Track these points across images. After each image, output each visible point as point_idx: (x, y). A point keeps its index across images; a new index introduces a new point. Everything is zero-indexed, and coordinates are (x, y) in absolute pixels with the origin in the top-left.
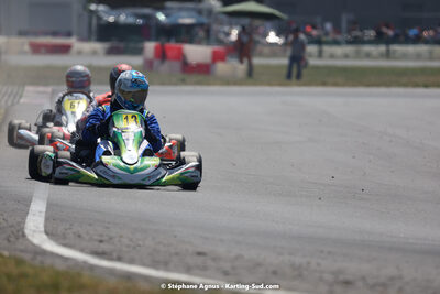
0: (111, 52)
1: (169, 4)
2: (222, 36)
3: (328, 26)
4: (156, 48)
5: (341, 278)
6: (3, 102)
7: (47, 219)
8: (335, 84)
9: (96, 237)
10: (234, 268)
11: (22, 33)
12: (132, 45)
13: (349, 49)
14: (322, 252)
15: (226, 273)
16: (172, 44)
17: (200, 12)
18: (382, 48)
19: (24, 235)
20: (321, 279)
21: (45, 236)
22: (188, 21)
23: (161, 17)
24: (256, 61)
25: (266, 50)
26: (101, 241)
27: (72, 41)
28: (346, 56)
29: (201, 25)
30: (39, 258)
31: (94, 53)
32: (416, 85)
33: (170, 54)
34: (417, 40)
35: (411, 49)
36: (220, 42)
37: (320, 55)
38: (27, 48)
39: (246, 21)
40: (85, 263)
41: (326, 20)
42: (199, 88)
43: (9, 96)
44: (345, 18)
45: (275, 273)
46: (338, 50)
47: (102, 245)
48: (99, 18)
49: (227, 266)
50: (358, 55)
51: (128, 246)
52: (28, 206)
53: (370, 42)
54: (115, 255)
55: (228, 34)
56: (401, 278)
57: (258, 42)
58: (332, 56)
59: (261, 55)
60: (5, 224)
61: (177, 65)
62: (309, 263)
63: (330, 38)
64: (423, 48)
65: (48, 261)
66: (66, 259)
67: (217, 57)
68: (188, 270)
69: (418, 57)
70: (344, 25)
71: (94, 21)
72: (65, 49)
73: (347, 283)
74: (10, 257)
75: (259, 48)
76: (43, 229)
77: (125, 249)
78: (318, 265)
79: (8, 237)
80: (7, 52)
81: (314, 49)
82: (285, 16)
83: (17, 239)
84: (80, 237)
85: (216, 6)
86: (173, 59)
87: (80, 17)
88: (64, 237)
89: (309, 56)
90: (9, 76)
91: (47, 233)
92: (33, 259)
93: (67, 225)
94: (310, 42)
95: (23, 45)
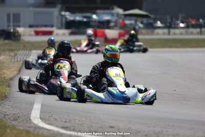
0: (72, 34)
1: (98, 11)
6: (22, 59)
7: (41, 112)
11: (31, 26)
12: (81, 30)
13: (183, 30)
16: (99, 31)
17: (113, 15)
18: (198, 30)
19: (30, 120)
22: (106, 18)
23: (94, 17)
26: (66, 122)
27: (55, 30)
28: (181, 34)
30: (37, 130)
31: (64, 34)
33: (99, 34)
37: (169, 33)
38: (33, 33)
39: (135, 18)
43: (22, 55)
44: (180, 16)
46: (177, 31)
47: (66, 124)
48: (66, 18)
50: (187, 33)
51: (78, 124)
52: (33, 106)
54: (72, 128)
58: (175, 34)
59: (142, 34)
60: (21, 115)
61: (102, 39)
65: (41, 132)
67: (121, 35)
71: (64, 20)
72: (50, 33)
74: (24, 130)
75: (141, 31)
76: (39, 117)
79: (23, 120)
80: (24, 35)
81: (166, 31)
82: (152, 16)
83: (27, 121)
84: (56, 120)
85: (121, 11)
86: (100, 36)
87: (57, 18)
88: (49, 120)
89: (164, 34)
90: (24, 46)
91: (41, 118)
92: (34, 131)
93: (51, 115)
94: (164, 28)
95: (31, 31)
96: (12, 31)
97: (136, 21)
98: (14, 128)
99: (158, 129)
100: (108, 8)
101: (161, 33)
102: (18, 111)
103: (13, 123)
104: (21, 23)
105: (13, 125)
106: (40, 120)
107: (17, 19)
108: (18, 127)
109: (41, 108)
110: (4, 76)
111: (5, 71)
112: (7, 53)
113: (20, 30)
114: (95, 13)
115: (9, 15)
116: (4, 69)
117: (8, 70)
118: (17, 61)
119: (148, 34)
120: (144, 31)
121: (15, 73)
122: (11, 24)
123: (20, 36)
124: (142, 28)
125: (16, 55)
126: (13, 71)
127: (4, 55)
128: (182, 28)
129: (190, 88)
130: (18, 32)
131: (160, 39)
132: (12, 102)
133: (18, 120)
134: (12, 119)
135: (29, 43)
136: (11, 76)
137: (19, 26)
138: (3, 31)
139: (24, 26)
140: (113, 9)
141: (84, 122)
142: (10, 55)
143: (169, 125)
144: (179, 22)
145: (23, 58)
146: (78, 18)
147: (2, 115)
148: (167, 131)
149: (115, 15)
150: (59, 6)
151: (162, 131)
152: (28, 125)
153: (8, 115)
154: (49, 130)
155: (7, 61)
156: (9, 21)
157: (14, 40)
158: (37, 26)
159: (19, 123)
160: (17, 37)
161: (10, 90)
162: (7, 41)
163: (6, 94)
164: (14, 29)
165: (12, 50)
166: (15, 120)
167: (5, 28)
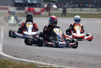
0: (18, 9)
2: (43, 6)
3: (67, 4)
4: (28, 9)
5: (70, 62)
7: (3, 48)
8: (69, 17)
9: (14, 52)
10: (46, 60)
12: (22, 8)
13: (72, 9)
14: (66, 56)
15: (44, 61)
16: (31, 8)
18: (80, 9)
20: (66, 62)
21: (2, 52)
23: (29, 1)
24: (51, 12)
25: (53, 9)
26: (15, 53)
27: (9, 7)
28: (71, 11)
29: (38, 3)
30: (1, 57)
32: (87, 17)
34: (88, 7)
35: (86, 9)
36: (43, 7)
40: (11, 58)
41: (67, 2)
45: (55, 61)
47: (16, 54)
49: (44, 59)
50: (74, 11)
51: (22, 54)
53: (77, 7)
54: (19, 57)
55: (44, 5)
56: (84, 62)
57: (51, 7)
62: (63, 58)
63: (68, 6)
64: (89, 9)
65: (3, 58)
66: (7, 57)
67: (42, 11)
68: (35, 60)
69: (88, 11)
70: (71, 3)
71: (14, 2)
72: (7, 9)
73: (72, 63)
75: (52, 9)
76: (2, 51)
77: (21, 55)
78: (65, 59)
86: (32, 11)
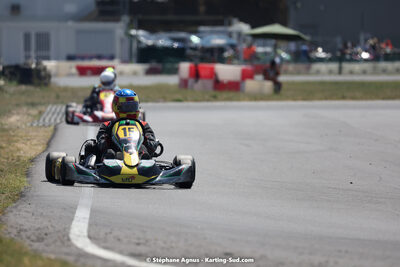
0: (150, 72)
1: (202, 28)
4: (191, 68)
6: (53, 120)
7: (90, 225)
9: (134, 240)
11: (70, 58)
12: (168, 66)
13: (366, 66)
16: (204, 66)
17: (230, 35)
19: (69, 240)
22: (218, 41)
23: (195, 39)
26: (138, 244)
27: (116, 62)
28: (364, 72)
29: (233, 46)
30: (82, 260)
31: (135, 73)
33: (202, 73)
37: (340, 72)
38: (74, 71)
39: (273, 42)
42: (229, 103)
43: (53, 114)
44: (362, 38)
46: (357, 67)
47: (139, 247)
48: (139, 42)
50: (375, 72)
52: (74, 213)
58: (351, 73)
59: (286, 72)
60: (51, 229)
61: (209, 83)
65: (89, 263)
67: (246, 75)
71: (135, 45)
74: (56, 260)
76: (86, 234)
79: (55, 241)
80: (57, 75)
81: (334, 66)
82: (307, 38)
83: (63, 243)
84: (119, 240)
85: (245, 28)
86: (206, 77)
87: (122, 41)
88: (105, 241)
89: (330, 72)
90: (58, 97)
91: (90, 237)
92: (76, 261)
93: (108, 230)
94: (330, 60)
95: (71, 68)
96: (33, 66)
97: (275, 47)
98: (36, 255)
99: (317, 259)
100: (220, 23)
101: (324, 71)
102: (46, 223)
103: (36, 245)
104: (52, 52)
105: (35, 251)
106: (88, 240)
107: (43, 45)
108: (44, 255)
109: (91, 218)
110: (18, 154)
111: (19, 145)
112: (25, 109)
113: (50, 65)
114: (196, 33)
115: (27, 37)
116: (17, 141)
117: (26, 144)
118: (44, 125)
119: (299, 73)
120: (291, 67)
121: (40, 148)
122: (33, 54)
123: (49, 76)
124: (288, 62)
125: (41, 113)
126: (36, 145)
127: (18, 114)
128: (366, 60)
129: (381, 178)
130: (45, 68)
131: (322, 83)
132: (33, 206)
133: (46, 241)
134: (33, 237)
135: (66, 89)
136: (32, 154)
137: (48, 58)
138: (17, 67)
139: (57, 58)
140: (230, 24)
141: (173, 245)
142: (29, 115)
143: (340, 251)
144: (359, 49)
145: (50, 120)
146: (163, 41)
147: (15, 231)
148: (336, 263)
149: (235, 36)
150: (126, 19)
151: (327, 262)
152: (65, 250)
153: (26, 230)
154: (105, 260)
155: (24, 126)
156: (27, 47)
157: (39, 85)
158: (83, 58)
159: (47, 245)
160: (45, 78)
161: (29, 183)
162: (23, 87)
163: (23, 189)
164: (37, 64)
165: (33, 105)
166: (40, 240)
167: (21, 60)
